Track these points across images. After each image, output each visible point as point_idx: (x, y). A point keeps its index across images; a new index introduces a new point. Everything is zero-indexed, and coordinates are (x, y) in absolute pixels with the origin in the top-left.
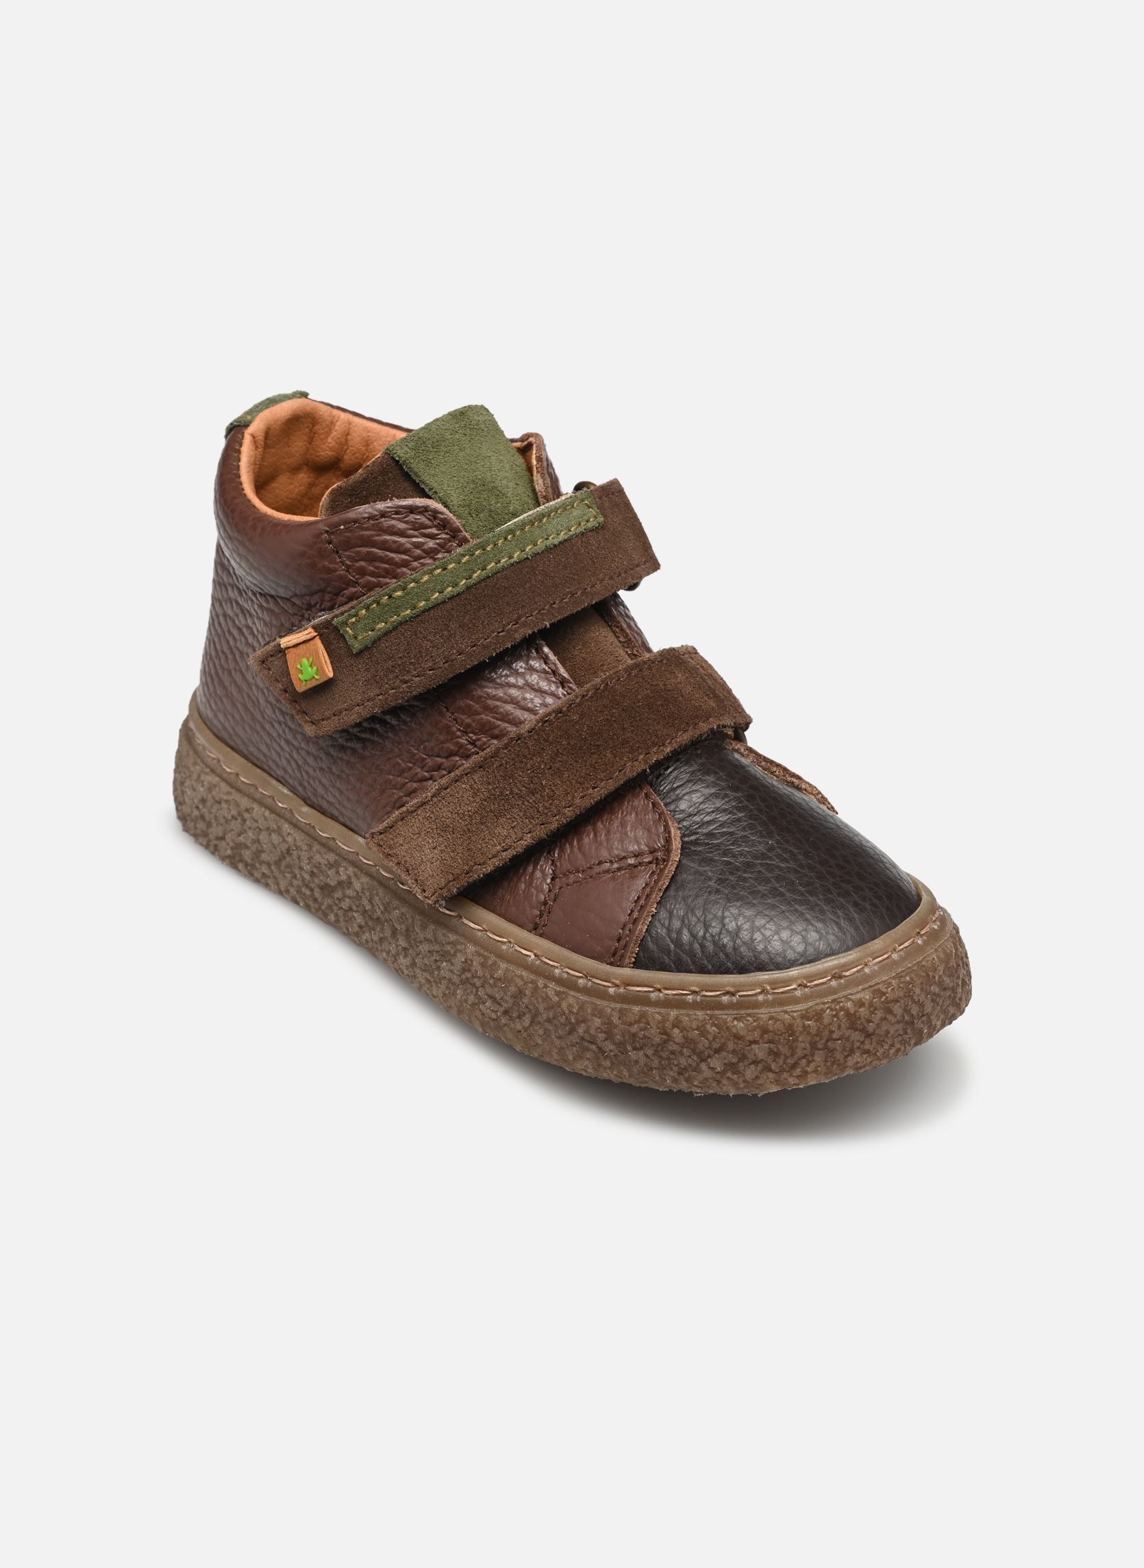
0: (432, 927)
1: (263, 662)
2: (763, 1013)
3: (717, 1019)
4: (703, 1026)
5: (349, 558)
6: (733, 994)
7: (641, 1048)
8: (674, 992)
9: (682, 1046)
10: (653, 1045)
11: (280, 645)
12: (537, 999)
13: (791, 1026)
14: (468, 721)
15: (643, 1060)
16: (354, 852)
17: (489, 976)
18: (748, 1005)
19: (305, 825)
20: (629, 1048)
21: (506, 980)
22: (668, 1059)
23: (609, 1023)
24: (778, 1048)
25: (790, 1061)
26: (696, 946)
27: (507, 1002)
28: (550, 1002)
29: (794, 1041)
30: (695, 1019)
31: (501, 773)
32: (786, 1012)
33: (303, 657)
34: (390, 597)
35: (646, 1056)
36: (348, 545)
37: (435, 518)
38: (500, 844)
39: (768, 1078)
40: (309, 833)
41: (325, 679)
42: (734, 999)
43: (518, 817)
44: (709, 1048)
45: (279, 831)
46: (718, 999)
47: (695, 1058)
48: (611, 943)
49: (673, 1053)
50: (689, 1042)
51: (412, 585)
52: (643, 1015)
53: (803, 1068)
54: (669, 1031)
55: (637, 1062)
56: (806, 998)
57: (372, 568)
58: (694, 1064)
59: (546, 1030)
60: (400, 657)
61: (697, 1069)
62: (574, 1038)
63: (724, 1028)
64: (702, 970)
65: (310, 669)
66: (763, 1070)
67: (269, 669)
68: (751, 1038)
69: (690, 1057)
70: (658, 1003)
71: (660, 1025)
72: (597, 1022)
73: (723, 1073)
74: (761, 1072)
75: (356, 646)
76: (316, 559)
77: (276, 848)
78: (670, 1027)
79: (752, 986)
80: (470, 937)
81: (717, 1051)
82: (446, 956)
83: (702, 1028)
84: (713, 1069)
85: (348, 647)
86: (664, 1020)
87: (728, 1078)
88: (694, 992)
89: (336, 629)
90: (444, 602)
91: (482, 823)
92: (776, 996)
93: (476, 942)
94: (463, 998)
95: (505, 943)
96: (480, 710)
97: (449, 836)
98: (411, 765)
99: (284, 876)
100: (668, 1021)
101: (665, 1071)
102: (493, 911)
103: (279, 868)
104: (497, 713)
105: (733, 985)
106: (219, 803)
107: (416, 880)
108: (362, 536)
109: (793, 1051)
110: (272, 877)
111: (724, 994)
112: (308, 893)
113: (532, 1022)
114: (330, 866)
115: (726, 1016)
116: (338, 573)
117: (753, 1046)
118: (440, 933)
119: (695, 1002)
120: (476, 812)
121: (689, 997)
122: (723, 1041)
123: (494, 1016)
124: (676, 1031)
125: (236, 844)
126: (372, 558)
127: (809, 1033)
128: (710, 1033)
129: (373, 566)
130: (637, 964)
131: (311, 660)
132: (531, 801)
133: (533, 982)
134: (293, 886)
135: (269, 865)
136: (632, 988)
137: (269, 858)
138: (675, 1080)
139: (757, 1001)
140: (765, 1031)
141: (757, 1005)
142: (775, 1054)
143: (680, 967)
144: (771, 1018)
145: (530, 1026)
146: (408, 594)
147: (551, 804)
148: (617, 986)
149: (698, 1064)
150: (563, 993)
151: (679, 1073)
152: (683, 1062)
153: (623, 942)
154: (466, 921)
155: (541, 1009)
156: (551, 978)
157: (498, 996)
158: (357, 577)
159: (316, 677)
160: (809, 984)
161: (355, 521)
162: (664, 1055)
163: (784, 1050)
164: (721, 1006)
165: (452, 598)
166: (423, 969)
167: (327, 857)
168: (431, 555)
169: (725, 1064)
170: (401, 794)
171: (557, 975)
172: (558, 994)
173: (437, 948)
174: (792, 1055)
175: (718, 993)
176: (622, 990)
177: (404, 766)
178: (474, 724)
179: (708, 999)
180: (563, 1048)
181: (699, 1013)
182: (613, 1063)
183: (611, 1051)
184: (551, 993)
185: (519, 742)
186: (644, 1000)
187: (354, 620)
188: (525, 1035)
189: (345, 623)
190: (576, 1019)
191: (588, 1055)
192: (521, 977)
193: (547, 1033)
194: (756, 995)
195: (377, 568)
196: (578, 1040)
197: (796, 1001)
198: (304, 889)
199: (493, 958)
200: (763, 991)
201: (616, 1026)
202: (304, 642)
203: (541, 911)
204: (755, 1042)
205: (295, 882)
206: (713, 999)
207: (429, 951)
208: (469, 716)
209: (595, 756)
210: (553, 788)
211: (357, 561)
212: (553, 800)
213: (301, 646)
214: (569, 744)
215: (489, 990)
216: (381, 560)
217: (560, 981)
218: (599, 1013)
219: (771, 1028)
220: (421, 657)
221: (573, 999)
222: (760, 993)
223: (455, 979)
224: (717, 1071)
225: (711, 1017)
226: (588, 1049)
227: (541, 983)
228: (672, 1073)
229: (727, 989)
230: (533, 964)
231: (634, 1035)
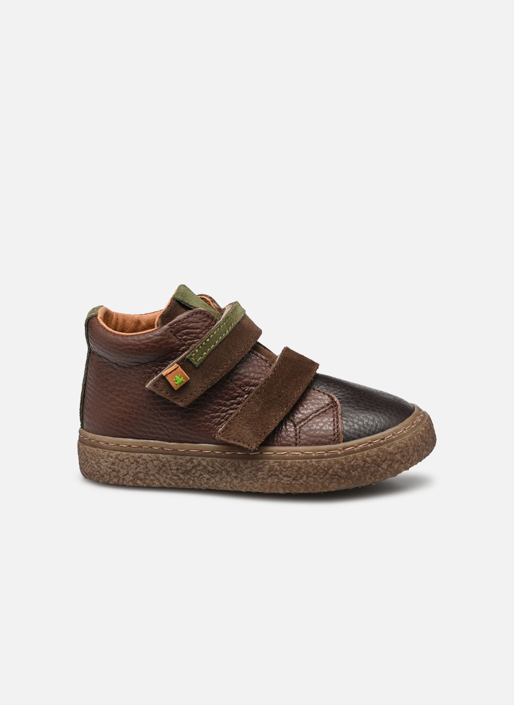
0: (250, 461)
1: (155, 385)
2: (397, 442)
3: (382, 449)
4: (377, 453)
5: (180, 336)
6: (383, 439)
7: (356, 470)
8: (362, 445)
9: (371, 463)
10: (360, 467)
11: (163, 375)
12: (308, 468)
13: (406, 444)
14: (240, 383)
15: (357, 474)
16: (199, 451)
17: (283, 468)
18: (391, 441)
19: (171, 451)
20: (351, 471)
21: (291, 466)
22: (367, 470)
23: (342, 464)
24: (404, 454)
25: (408, 458)
26: (362, 428)
27: (294, 475)
28: (314, 466)
29: (408, 449)
30: (374, 452)
31: (266, 393)
32: (404, 439)
33: (175, 375)
34: (206, 342)
35: (358, 472)
36: (178, 331)
37: (205, 314)
38: (274, 419)
39: (402, 466)
40: (175, 453)
41: (187, 380)
42: (385, 440)
43: (277, 407)
44: (381, 461)
45: (158, 459)
46: (379, 442)
47: (376, 467)
48: (332, 437)
49: (368, 467)
50: (374, 461)
51: (212, 336)
52: (354, 457)
53: (412, 460)
54: (365, 459)
55: (355, 476)
56: (408, 433)
57: (190, 337)
58: (376, 469)
59: (314, 478)
60: (214, 364)
61: (378, 471)
62: (327, 476)
63: (385, 451)
64: (369, 435)
65: (180, 379)
66: (400, 464)
67: (158, 387)
68: (395, 452)
69: (374, 467)
70: (358, 451)
71: (362, 458)
72: (337, 466)
73: (387, 469)
74: (399, 465)
75: (197, 364)
76: (168, 340)
77: (156, 467)
78: (366, 457)
79: (389, 434)
80: (270, 458)
81: (384, 461)
82: (258, 470)
83: (377, 454)
84: (383, 469)
85: (194, 365)
86: (363, 456)
87: (389, 471)
88: (370, 443)
89: (188, 360)
90: (224, 339)
91: (265, 414)
92: (398, 435)
93: (272, 459)
94: (272, 482)
95: (287, 454)
96: (243, 378)
97: (253, 422)
98: (220, 407)
99: (162, 476)
100: (365, 455)
101: (366, 476)
102: (274, 445)
103: (159, 474)
104: (250, 377)
105: (383, 436)
106: (123, 461)
107: (244, 443)
108: (183, 326)
109: (408, 453)
110: (156, 480)
111: (381, 440)
112: (176, 478)
113: (307, 478)
114: (188, 461)
115: (385, 447)
116: (177, 343)
117: (396, 455)
118: (255, 463)
119: (372, 446)
120: (261, 410)
121: (369, 445)
122: (386, 456)
123: (289, 482)
124: (368, 459)
125: (135, 474)
126: (188, 334)
127: (412, 445)
128: (380, 455)
129: (189, 337)
130: (344, 441)
131: (179, 375)
132: (280, 400)
133: (304, 462)
134: (167, 478)
135: (153, 475)
136: (346, 449)
137: (153, 472)
138: (370, 479)
139: (393, 439)
140: (399, 448)
141: (393, 440)
142: (403, 456)
143: (360, 437)
144: (400, 443)
145: (307, 479)
146: (211, 339)
147: (287, 399)
148: (340, 451)
149: (378, 469)
150: (319, 461)
151: (371, 475)
152: (372, 469)
153: (336, 435)
154: (265, 453)
155: (311, 471)
156: (313, 458)
157: (289, 474)
158: (184, 342)
159: (184, 381)
160: (406, 428)
161: (180, 321)
162: (365, 469)
163: (406, 454)
164: (381, 444)
165: (226, 337)
166: (247, 480)
167: (185, 459)
168: (208, 327)
169: (387, 465)
170: (219, 419)
171: (314, 456)
172: (317, 462)
173: (254, 468)
174: (408, 455)
175: (378, 440)
176: (343, 451)
177: (218, 408)
178: (243, 384)
179: (376, 443)
180: (323, 482)
181: (375, 449)
182: (345, 480)
183: (344, 475)
184: (314, 463)
185: (269, 380)
186: (353, 452)
187: (194, 354)
188: (305, 484)
189: (191, 357)
190: (327, 468)
191: (334, 480)
192: (299, 462)
193: (315, 480)
194: (391, 437)
195: (191, 337)
196: (329, 477)
197: (405, 435)
198: (174, 477)
199: (283, 461)
200: (394, 435)
201: (345, 465)
202: (175, 370)
203: (296, 438)
204: (396, 454)
205: (168, 476)
206: (378, 443)
207: (249, 472)
208: (240, 381)
209: (295, 379)
210: (286, 393)
211: (183, 336)
212: (288, 397)
213: (173, 372)
214: (285, 376)
215: (284, 473)
216: (192, 333)
217: (316, 458)
218: (337, 462)
219: (401, 446)
220: (222, 361)
221: (324, 461)
222: (392, 436)
223: (266, 477)
224: (385, 469)
225: (379, 449)
226: (334, 478)
227: (308, 461)
228: (369, 476)
229: (381, 437)
230: (302, 456)
231: (353, 466)
